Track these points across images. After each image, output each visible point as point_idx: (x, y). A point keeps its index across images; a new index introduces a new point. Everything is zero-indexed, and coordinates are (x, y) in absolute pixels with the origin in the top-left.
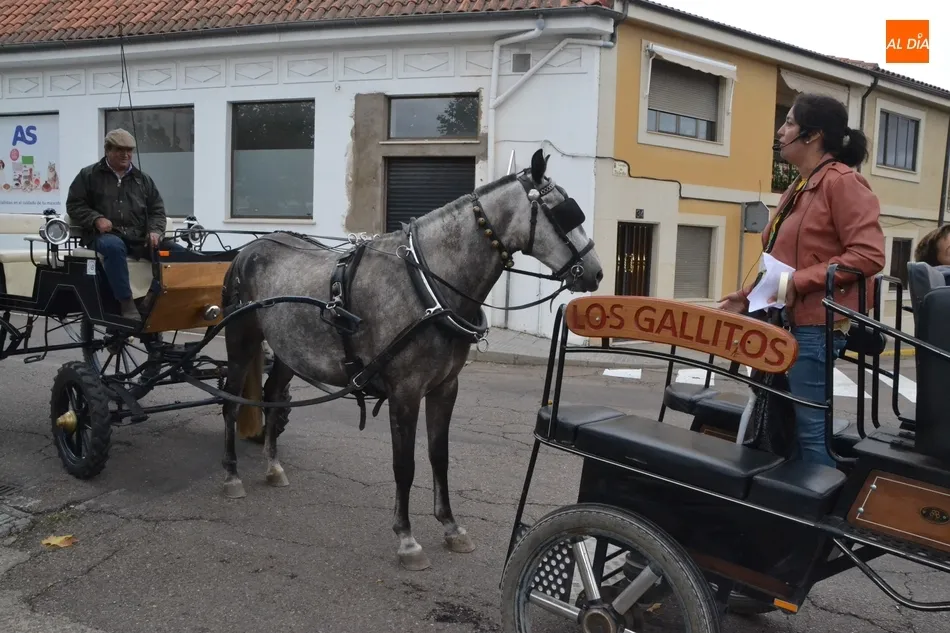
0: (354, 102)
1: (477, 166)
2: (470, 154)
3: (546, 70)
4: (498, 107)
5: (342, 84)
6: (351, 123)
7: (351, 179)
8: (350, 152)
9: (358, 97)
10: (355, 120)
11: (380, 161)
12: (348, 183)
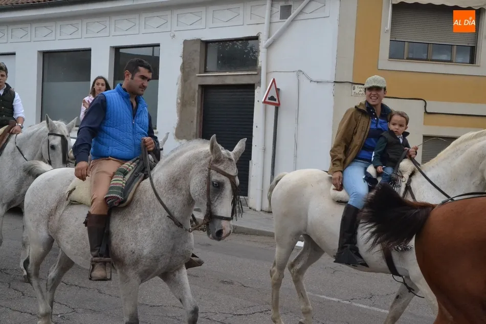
0: (182, 46)
1: (256, 91)
2: (252, 82)
3: (302, 17)
4: (269, 47)
5: (176, 33)
6: (180, 61)
7: (179, 101)
8: (180, 82)
9: (185, 42)
10: (183, 58)
11: (197, 88)
12: (178, 103)
